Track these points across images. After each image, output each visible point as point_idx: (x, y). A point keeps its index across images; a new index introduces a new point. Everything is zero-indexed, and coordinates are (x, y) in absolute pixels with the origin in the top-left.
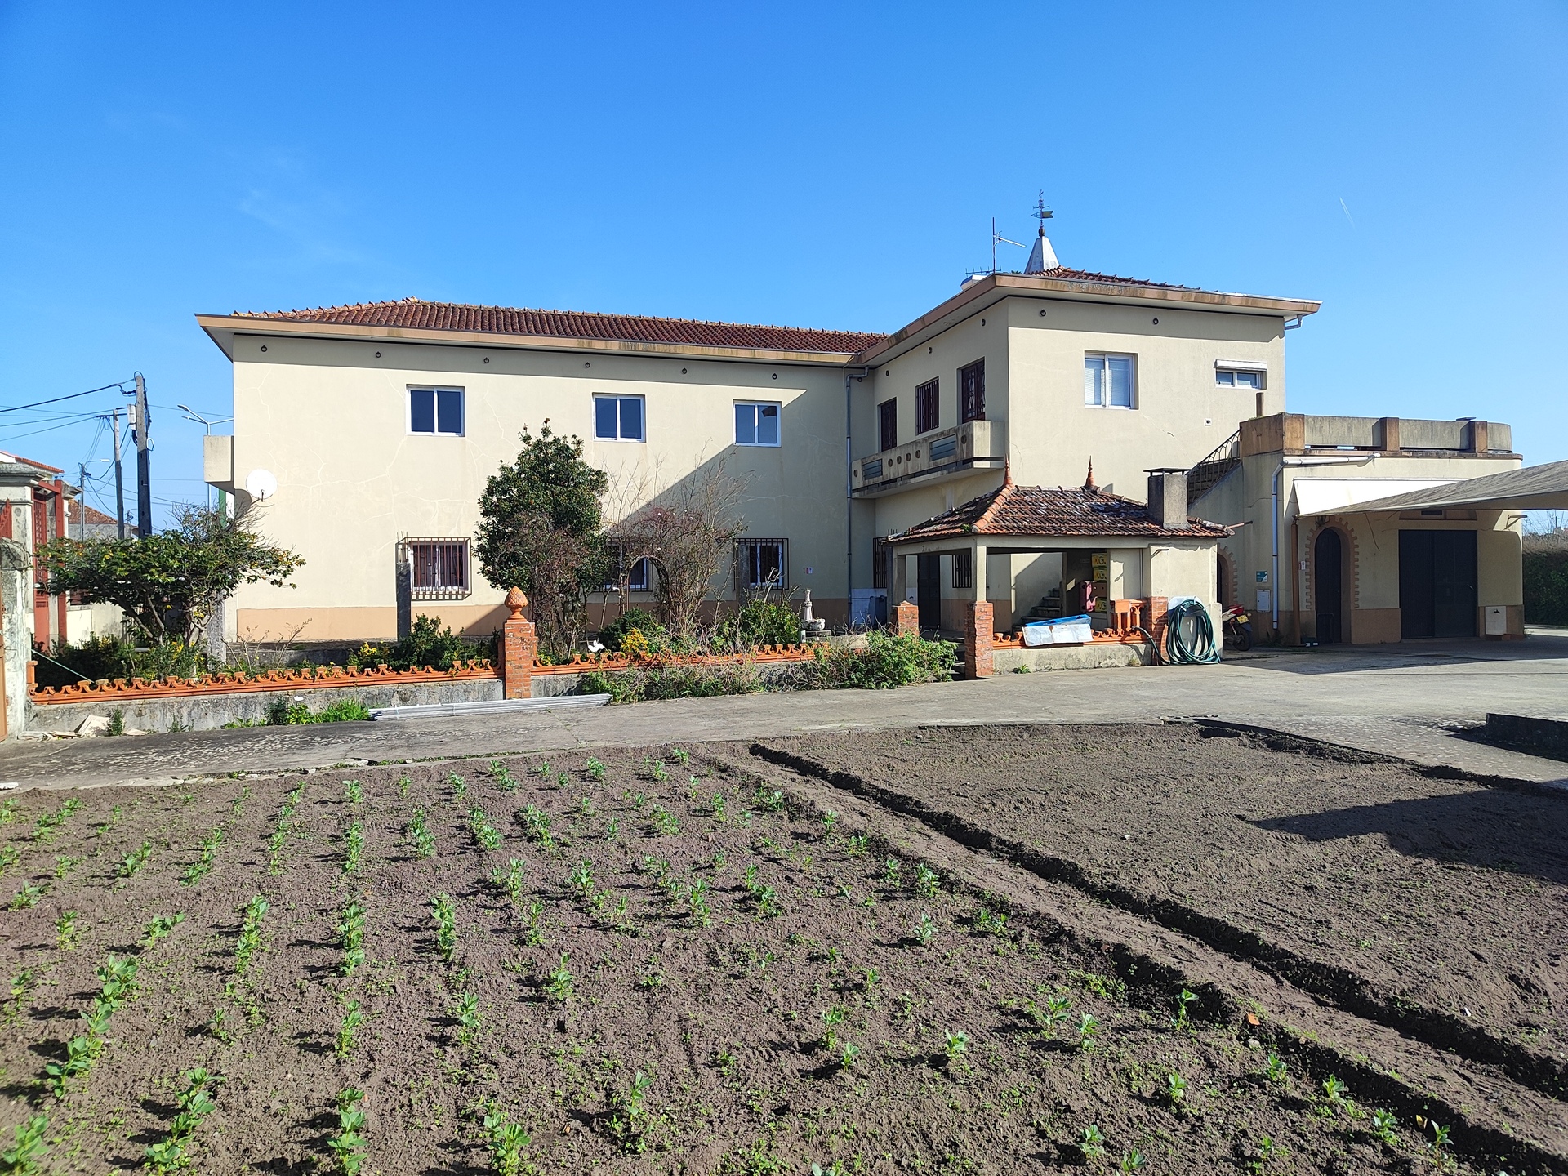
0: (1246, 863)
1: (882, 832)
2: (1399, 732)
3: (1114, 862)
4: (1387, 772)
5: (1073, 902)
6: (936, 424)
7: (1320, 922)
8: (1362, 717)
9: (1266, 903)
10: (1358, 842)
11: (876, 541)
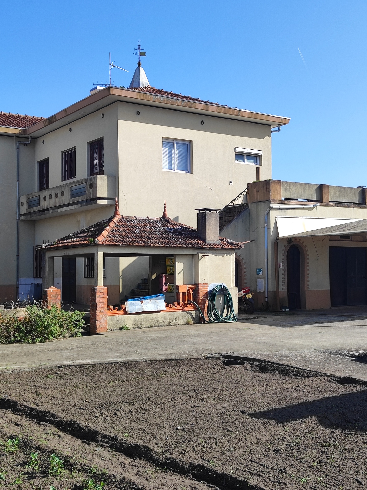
0: (244, 439)
1: (29, 435)
2: (327, 359)
3: (171, 444)
4: (320, 382)
5: (145, 470)
6: (74, 175)
7: (281, 470)
8: (309, 351)
9: (254, 462)
10: (302, 422)
11: (35, 248)
